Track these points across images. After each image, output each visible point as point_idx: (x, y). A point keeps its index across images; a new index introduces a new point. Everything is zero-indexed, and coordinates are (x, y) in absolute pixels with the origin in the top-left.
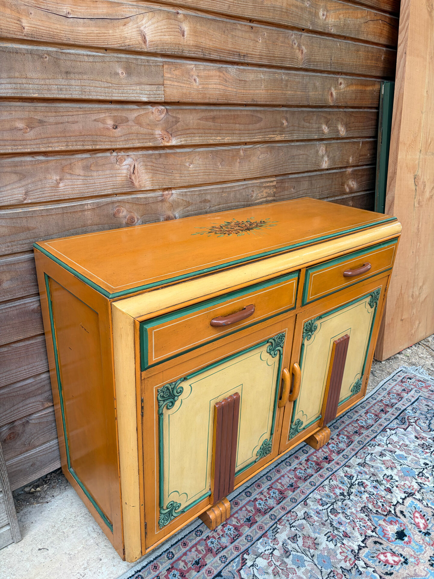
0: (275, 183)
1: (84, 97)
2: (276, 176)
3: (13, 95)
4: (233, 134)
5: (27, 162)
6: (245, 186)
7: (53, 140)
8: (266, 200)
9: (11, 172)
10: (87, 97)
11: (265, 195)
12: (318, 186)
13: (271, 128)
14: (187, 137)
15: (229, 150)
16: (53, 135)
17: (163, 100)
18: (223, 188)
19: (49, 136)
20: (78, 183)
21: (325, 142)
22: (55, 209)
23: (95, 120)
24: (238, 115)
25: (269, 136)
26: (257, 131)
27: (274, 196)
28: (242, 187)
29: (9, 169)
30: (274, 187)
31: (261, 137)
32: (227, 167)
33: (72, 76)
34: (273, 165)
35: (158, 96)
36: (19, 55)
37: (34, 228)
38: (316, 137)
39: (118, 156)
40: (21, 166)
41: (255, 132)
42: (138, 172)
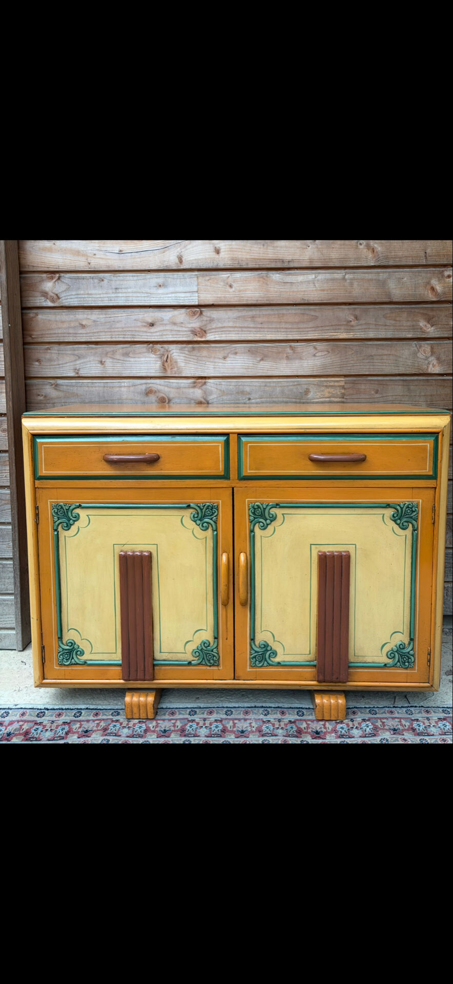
0: (342, 384)
1: (127, 304)
2: (345, 376)
3: (78, 305)
4: (278, 331)
5: (82, 348)
6: (296, 383)
7: (101, 334)
8: (329, 401)
9: (71, 354)
10: (130, 304)
11: (327, 395)
12: (423, 394)
13: (332, 326)
14: (222, 334)
15: (272, 347)
16: (102, 330)
17: (197, 303)
18: (266, 382)
19: (99, 331)
20: (118, 365)
21: (429, 342)
22: (98, 383)
23: (135, 320)
24: (283, 314)
25: (328, 334)
26: (310, 329)
27: (343, 398)
28: (291, 384)
29: (69, 352)
30: (343, 387)
31: (317, 335)
32: (271, 363)
33: (120, 290)
34: (339, 364)
35: (191, 301)
36: (85, 280)
37: (82, 395)
38: (410, 336)
39: (153, 347)
40: (78, 350)
41: (307, 330)
42: (171, 361)
